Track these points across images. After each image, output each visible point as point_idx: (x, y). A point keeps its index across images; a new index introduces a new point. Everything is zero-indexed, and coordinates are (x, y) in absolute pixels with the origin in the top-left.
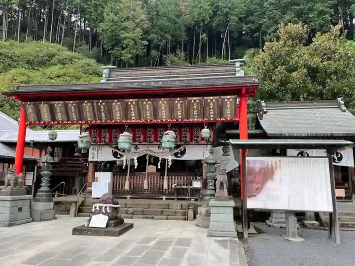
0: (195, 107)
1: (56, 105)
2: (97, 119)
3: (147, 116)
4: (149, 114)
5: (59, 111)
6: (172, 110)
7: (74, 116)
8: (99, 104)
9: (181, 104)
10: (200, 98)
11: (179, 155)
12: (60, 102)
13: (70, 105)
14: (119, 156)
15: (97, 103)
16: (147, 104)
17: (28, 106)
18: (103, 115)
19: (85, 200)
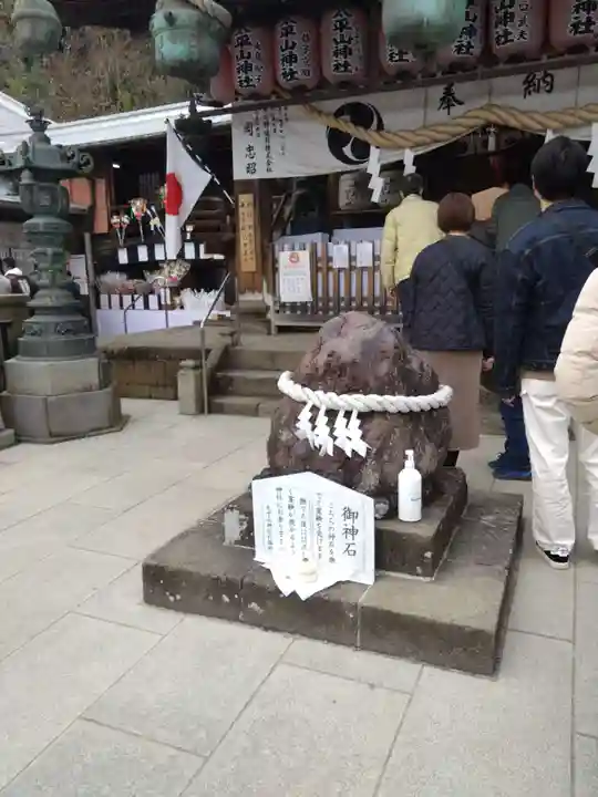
19: (235, 344)
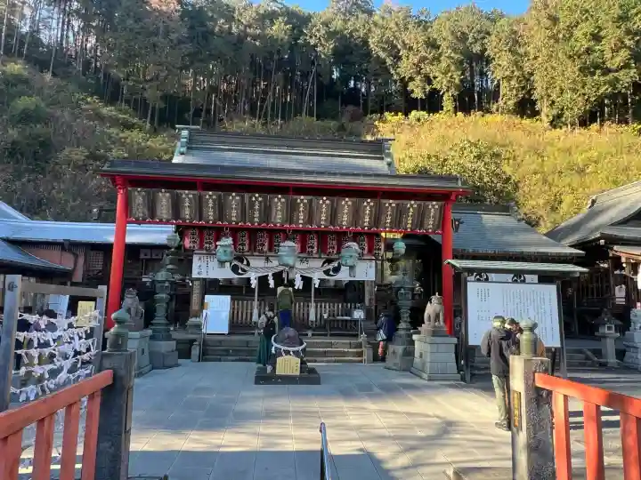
0: (389, 213)
1: (184, 196)
2: (247, 219)
3: (321, 220)
4: (323, 218)
5: (187, 204)
6: (356, 214)
7: (211, 213)
8: (254, 199)
9: (371, 207)
10: (397, 202)
11: (331, 273)
12: (192, 192)
13: (207, 197)
14: (240, 271)
15: (251, 198)
16: (324, 203)
17: (136, 193)
18: (257, 214)
